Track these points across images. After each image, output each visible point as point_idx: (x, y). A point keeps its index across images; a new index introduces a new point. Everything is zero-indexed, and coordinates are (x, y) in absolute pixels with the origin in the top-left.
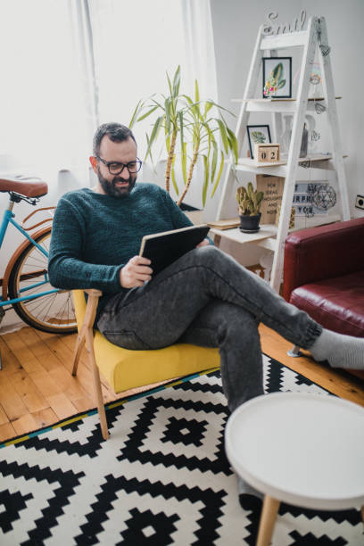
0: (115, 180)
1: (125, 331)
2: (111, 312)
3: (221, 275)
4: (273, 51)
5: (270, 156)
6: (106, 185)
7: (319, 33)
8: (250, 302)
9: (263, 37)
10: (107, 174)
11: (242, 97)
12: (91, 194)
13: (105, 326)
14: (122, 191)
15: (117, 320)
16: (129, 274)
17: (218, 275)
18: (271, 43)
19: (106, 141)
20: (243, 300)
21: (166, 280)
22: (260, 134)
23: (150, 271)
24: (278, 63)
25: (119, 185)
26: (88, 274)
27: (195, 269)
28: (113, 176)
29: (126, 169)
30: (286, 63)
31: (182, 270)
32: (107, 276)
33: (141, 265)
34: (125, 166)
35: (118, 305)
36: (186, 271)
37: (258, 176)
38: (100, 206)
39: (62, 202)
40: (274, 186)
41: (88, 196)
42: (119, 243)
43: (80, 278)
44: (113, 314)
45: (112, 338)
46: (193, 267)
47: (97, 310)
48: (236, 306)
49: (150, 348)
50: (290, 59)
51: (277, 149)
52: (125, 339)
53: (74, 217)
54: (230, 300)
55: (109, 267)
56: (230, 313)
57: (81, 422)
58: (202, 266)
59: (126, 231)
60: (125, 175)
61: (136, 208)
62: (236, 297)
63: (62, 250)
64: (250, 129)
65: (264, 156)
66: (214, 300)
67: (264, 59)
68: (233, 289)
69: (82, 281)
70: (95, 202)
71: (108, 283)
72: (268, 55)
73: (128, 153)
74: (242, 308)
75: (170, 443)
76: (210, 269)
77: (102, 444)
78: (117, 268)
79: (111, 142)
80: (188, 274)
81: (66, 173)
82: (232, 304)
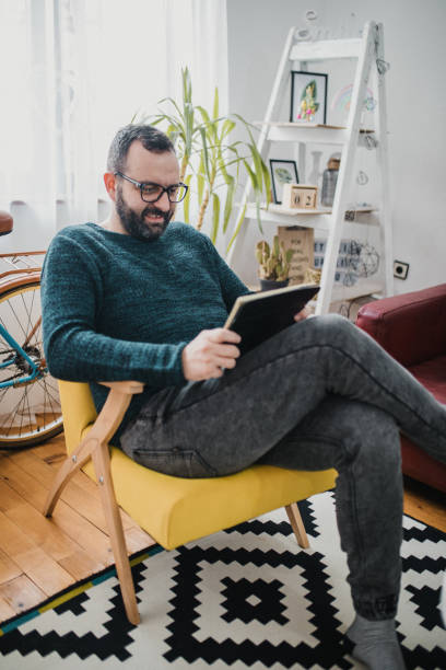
0: (146, 212)
1: (180, 449)
2: (154, 419)
3: (358, 360)
4: (304, 63)
5: (304, 201)
6: (130, 219)
7: (376, 44)
8: (401, 402)
9: (295, 42)
10: (134, 201)
11: (263, 119)
12: (102, 232)
13: (139, 441)
14: (155, 230)
15: (166, 432)
16: (205, 358)
17: (354, 361)
18: (304, 52)
19: (137, 149)
20: (389, 398)
21: (264, 366)
22: (286, 172)
23: (235, 352)
24: (310, 80)
25: (151, 220)
26: (125, 357)
27: (316, 349)
28: (144, 205)
29: (165, 194)
30: (320, 81)
31: (291, 352)
32: (160, 362)
33: (225, 343)
34: (164, 190)
35: (168, 407)
36: (301, 353)
37: (280, 228)
38: (120, 250)
39: (61, 241)
40: (299, 242)
41: (99, 234)
42: (157, 309)
43: (111, 363)
44: (159, 421)
45: (150, 460)
46: (311, 347)
47: (126, 415)
48: (376, 407)
49: (218, 476)
50: (326, 76)
51: (314, 191)
52: (178, 462)
53: (84, 266)
54: (367, 398)
55: (162, 347)
56: (365, 418)
57: (84, 597)
58: (327, 345)
59: (164, 291)
60: (163, 204)
61: (170, 257)
62: (379, 393)
63: (69, 318)
64: (274, 164)
65: (297, 200)
66: (333, 399)
67: (293, 73)
68: (376, 381)
69: (114, 369)
70: (111, 244)
71: (164, 373)
72: (297, 68)
73: (171, 172)
74: (384, 410)
75: (237, 622)
76: (340, 349)
77: (132, 634)
78: (175, 348)
79: (145, 151)
80: (303, 357)
81: (21, 206)
82: (366, 405)
